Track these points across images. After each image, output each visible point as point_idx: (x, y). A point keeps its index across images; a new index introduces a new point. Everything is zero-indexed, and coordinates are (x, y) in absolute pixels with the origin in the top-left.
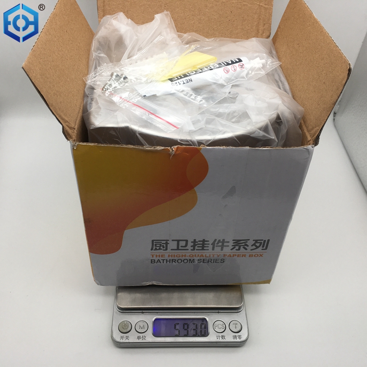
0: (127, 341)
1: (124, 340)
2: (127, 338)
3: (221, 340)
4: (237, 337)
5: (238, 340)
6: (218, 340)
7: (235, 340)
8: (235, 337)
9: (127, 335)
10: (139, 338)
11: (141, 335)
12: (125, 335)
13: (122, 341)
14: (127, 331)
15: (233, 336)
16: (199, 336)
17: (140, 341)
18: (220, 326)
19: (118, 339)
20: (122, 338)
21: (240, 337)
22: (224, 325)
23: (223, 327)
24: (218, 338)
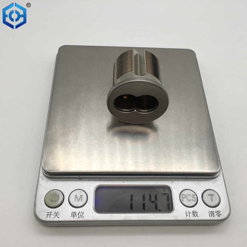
0: (56, 219)
1: (52, 218)
2: (56, 214)
3: (192, 218)
4: (215, 214)
5: (216, 218)
6: (188, 218)
7: (212, 218)
8: (212, 213)
9: (56, 210)
10: (74, 214)
11: (77, 210)
12: (54, 210)
13: (48, 219)
14: (57, 205)
15: (210, 212)
16: (160, 212)
17: (76, 219)
18: (190, 198)
19: (43, 217)
20: (49, 214)
21: (218, 213)
22: (196, 197)
23: (194, 199)
24: (188, 214)
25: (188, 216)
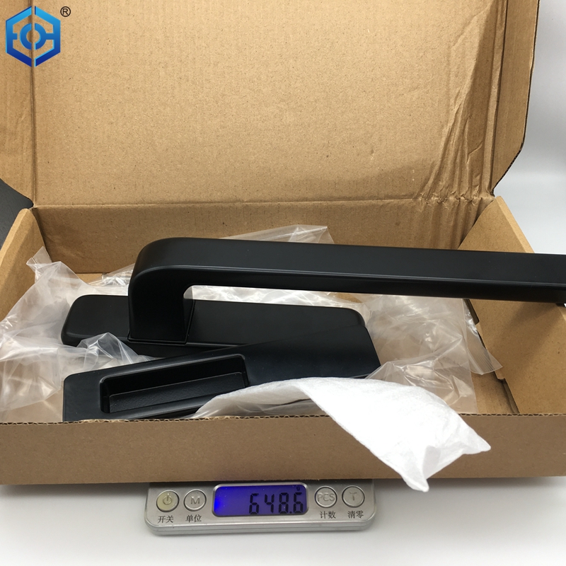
0: (170, 525)
1: (165, 524)
2: (170, 519)
3: (327, 520)
4: (356, 514)
5: (357, 519)
6: (323, 520)
7: (352, 520)
8: (352, 514)
9: (170, 514)
10: (189, 519)
11: (194, 514)
12: (167, 515)
13: (160, 525)
14: (171, 508)
15: (349, 513)
16: (291, 514)
17: (192, 523)
18: (328, 497)
19: (155, 523)
20: (161, 519)
21: (360, 514)
22: (334, 496)
23: (332, 499)
24: (323, 515)
25: (323, 518)
